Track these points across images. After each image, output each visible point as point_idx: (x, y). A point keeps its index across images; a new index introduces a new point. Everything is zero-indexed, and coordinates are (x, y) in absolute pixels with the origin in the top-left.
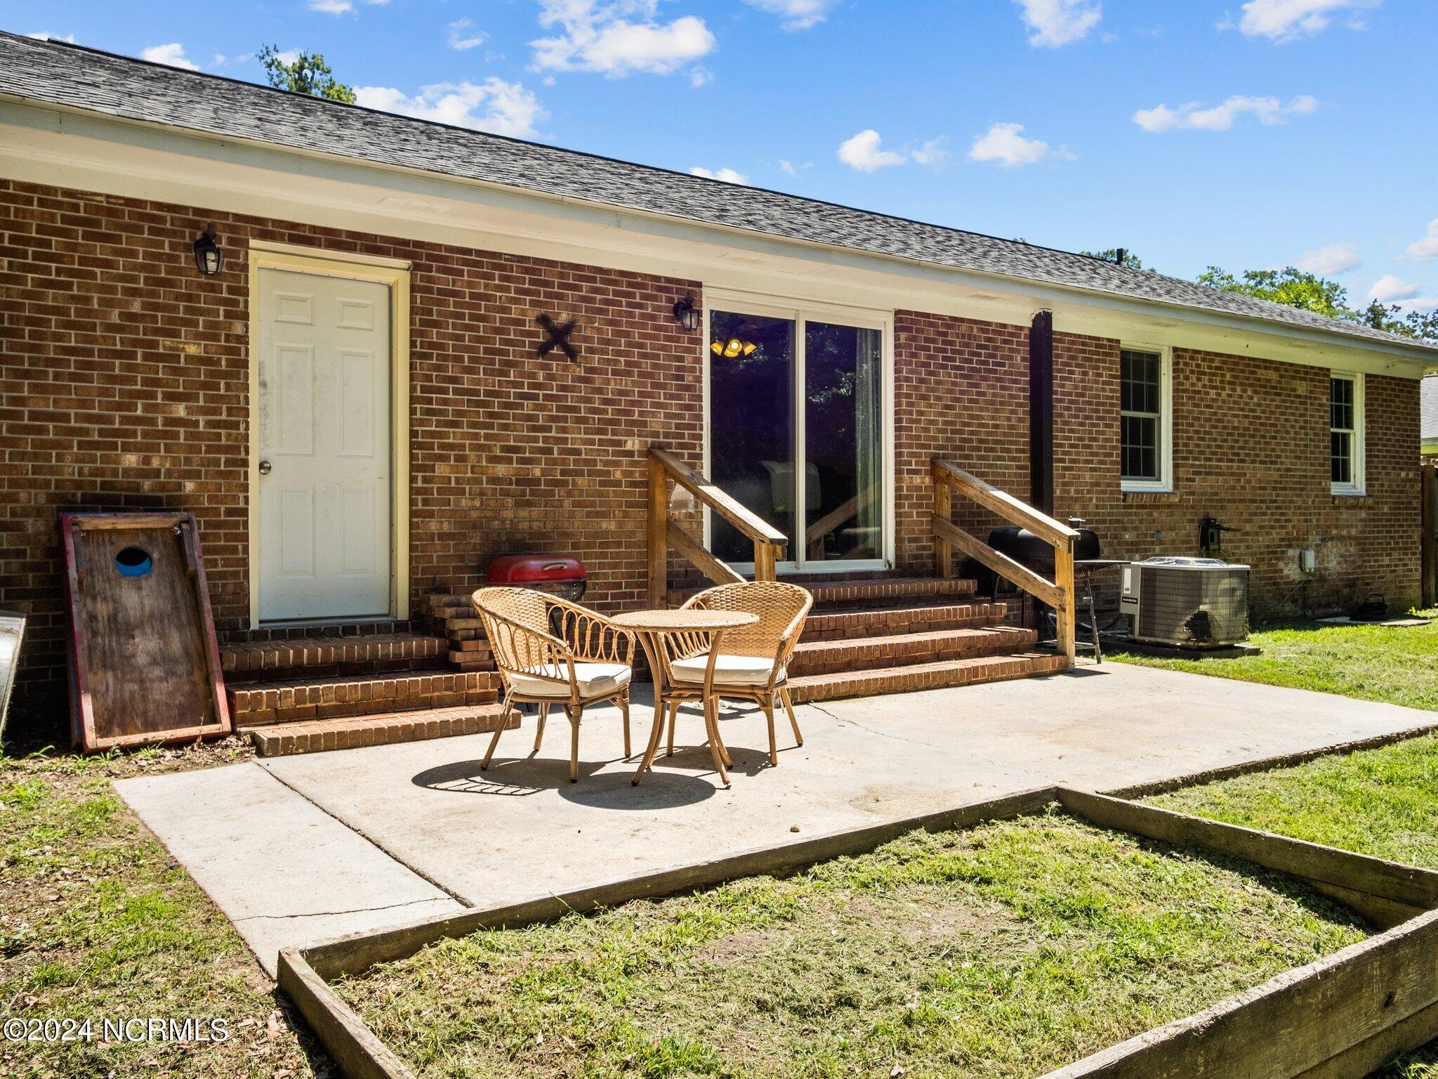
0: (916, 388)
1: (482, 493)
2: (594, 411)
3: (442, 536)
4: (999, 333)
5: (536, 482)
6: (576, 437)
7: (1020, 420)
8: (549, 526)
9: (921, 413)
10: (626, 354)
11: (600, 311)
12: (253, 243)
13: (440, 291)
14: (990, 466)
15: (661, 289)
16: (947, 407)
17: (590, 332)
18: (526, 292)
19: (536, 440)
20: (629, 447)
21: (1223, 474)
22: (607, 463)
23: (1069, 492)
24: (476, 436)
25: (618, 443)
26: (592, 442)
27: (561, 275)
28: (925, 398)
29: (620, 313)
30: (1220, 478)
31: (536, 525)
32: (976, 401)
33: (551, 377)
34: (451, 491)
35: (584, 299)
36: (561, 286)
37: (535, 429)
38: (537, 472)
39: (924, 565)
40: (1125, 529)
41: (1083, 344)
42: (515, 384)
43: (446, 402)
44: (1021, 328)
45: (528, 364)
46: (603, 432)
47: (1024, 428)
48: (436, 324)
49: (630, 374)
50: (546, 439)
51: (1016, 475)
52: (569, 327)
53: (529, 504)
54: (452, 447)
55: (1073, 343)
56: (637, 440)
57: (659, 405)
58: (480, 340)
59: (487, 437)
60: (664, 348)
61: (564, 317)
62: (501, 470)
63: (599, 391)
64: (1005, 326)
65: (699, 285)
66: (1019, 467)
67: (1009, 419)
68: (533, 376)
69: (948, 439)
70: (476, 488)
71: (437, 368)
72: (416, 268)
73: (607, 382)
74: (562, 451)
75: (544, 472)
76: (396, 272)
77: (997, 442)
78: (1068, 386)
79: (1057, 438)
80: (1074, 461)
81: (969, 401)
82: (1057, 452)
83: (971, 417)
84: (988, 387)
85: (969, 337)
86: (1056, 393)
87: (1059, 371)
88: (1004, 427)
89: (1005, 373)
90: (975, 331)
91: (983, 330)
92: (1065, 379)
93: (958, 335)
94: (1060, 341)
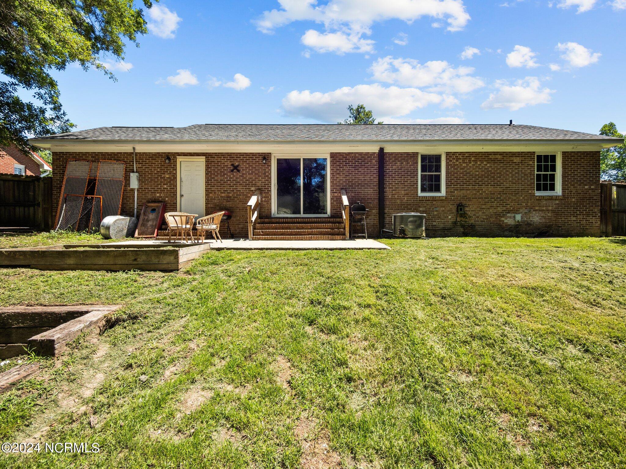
0: (335, 172)
1: (219, 199)
2: (244, 182)
3: (211, 208)
4: (366, 155)
5: (231, 197)
6: (240, 188)
7: (374, 178)
8: (234, 206)
9: (338, 178)
10: (252, 170)
11: (245, 162)
12: (178, 157)
13: (211, 162)
14: (363, 190)
15: (260, 155)
16: (346, 176)
17: (243, 166)
18: (229, 160)
19: (231, 189)
20: (252, 189)
21: (470, 190)
22: (246, 193)
23: (394, 196)
24: (218, 188)
25: (250, 189)
26: (243, 189)
27: (236, 155)
29: (250, 162)
30: (468, 191)
31: (230, 206)
32: (358, 174)
33: (234, 176)
34: (213, 199)
35: (241, 160)
36: (236, 157)
37: (230, 187)
38: (231, 195)
39: (338, 216)
40: (420, 207)
41: (401, 155)
42: (226, 178)
43: (212, 182)
44: (375, 153)
45: (229, 174)
46: (246, 186)
47: (376, 180)
48: (210, 168)
49: (252, 174)
50: (233, 189)
51: (372, 192)
52: (238, 166)
53: (229, 201)
54: (213, 191)
55: (397, 155)
57: (259, 180)
58: (219, 170)
59: (220, 189)
61: (237, 164)
62: (223, 195)
63: (245, 178)
64: (369, 153)
65: (270, 153)
66: (373, 190)
67: (370, 178)
68: (230, 176)
69: (347, 184)
70: (218, 198)
71: (210, 176)
72: (206, 158)
73: (247, 176)
74: (236, 191)
75: (232, 195)
76: (203, 159)
77: (366, 184)
78: (394, 167)
79: (390, 182)
80: (397, 188)
81: (355, 174)
82: (389, 186)
83: (355, 178)
84: (362, 169)
85: (355, 157)
86: (390, 169)
87: (391, 163)
88: (368, 180)
89: (368, 165)
90: (357, 155)
91: (360, 155)
92: (393, 165)
93: (350, 157)
94: (391, 155)
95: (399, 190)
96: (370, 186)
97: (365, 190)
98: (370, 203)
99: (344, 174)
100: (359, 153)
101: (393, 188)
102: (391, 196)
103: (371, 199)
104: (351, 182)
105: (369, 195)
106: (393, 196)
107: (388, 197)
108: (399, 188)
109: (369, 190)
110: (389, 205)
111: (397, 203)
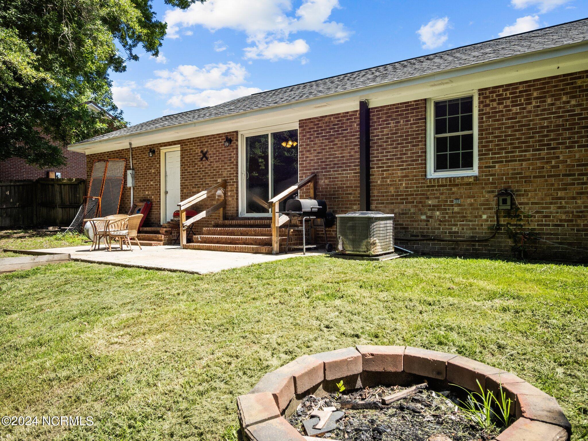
0: (305, 148)
4: (344, 117)
7: (356, 152)
9: (307, 157)
10: (218, 156)
11: (213, 146)
13: (185, 150)
14: (340, 174)
16: (319, 153)
17: (211, 152)
18: (199, 145)
19: (200, 182)
21: (529, 160)
23: (386, 181)
24: (190, 182)
25: (217, 181)
26: (211, 181)
27: (205, 139)
28: (309, 151)
29: (217, 146)
30: (524, 163)
32: (333, 148)
33: (203, 166)
34: (187, 195)
35: (209, 144)
36: (205, 142)
37: (200, 179)
40: (428, 198)
41: (396, 108)
42: (197, 169)
43: (185, 175)
44: (356, 111)
45: (199, 163)
46: (213, 178)
48: (184, 158)
49: (219, 161)
50: (202, 181)
51: (353, 177)
54: (186, 185)
55: (390, 109)
56: (220, 179)
57: (225, 169)
58: (191, 159)
59: (192, 182)
60: (226, 153)
61: (206, 150)
62: (194, 190)
63: (213, 167)
64: (348, 113)
65: (237, 132)
66: (354, 173)
67: (349, 153)
68: (200, 166)
69: (319, 166)
71: (184, 168)
72: (181, 146)
73: (214, 164)
74: (205, 184)
77: (343, 163)
78: (386, 131)
79: (378, 157)
80: (390, 166)
81: (329, 148)
82: (378, 164)
83: (330, 155)
84: (339, 141)
85: (329, 122)
86: (378, 136)
87: (380, 125)
88: (347, 156)
89: (348, 133)
90: (332, 119)
91: (336, 118)
92: (384, 128)
93: (324, 123)
94: (380, 111)
95: (393, 170)
96: (349, 166)
97: (343, 174)
98: (350, 194)
99: (315, 150)
100: (335, 115)
101: (383, 167)
102: (381, 182)
103: (352, 187)
104: (324, 162)
105: (348, 180)
106: (383, 181)
107: (377, 182)
108: (393, 166)
109: (348, 174)
110: (377, 196)
111: (391, 192)
